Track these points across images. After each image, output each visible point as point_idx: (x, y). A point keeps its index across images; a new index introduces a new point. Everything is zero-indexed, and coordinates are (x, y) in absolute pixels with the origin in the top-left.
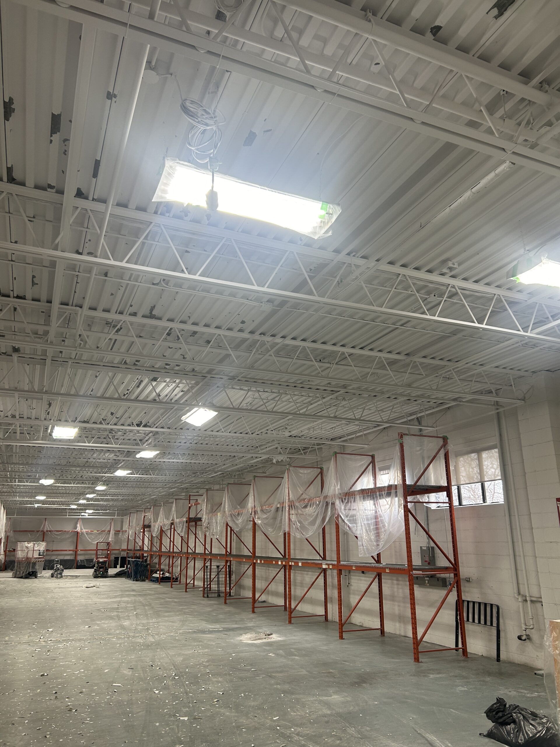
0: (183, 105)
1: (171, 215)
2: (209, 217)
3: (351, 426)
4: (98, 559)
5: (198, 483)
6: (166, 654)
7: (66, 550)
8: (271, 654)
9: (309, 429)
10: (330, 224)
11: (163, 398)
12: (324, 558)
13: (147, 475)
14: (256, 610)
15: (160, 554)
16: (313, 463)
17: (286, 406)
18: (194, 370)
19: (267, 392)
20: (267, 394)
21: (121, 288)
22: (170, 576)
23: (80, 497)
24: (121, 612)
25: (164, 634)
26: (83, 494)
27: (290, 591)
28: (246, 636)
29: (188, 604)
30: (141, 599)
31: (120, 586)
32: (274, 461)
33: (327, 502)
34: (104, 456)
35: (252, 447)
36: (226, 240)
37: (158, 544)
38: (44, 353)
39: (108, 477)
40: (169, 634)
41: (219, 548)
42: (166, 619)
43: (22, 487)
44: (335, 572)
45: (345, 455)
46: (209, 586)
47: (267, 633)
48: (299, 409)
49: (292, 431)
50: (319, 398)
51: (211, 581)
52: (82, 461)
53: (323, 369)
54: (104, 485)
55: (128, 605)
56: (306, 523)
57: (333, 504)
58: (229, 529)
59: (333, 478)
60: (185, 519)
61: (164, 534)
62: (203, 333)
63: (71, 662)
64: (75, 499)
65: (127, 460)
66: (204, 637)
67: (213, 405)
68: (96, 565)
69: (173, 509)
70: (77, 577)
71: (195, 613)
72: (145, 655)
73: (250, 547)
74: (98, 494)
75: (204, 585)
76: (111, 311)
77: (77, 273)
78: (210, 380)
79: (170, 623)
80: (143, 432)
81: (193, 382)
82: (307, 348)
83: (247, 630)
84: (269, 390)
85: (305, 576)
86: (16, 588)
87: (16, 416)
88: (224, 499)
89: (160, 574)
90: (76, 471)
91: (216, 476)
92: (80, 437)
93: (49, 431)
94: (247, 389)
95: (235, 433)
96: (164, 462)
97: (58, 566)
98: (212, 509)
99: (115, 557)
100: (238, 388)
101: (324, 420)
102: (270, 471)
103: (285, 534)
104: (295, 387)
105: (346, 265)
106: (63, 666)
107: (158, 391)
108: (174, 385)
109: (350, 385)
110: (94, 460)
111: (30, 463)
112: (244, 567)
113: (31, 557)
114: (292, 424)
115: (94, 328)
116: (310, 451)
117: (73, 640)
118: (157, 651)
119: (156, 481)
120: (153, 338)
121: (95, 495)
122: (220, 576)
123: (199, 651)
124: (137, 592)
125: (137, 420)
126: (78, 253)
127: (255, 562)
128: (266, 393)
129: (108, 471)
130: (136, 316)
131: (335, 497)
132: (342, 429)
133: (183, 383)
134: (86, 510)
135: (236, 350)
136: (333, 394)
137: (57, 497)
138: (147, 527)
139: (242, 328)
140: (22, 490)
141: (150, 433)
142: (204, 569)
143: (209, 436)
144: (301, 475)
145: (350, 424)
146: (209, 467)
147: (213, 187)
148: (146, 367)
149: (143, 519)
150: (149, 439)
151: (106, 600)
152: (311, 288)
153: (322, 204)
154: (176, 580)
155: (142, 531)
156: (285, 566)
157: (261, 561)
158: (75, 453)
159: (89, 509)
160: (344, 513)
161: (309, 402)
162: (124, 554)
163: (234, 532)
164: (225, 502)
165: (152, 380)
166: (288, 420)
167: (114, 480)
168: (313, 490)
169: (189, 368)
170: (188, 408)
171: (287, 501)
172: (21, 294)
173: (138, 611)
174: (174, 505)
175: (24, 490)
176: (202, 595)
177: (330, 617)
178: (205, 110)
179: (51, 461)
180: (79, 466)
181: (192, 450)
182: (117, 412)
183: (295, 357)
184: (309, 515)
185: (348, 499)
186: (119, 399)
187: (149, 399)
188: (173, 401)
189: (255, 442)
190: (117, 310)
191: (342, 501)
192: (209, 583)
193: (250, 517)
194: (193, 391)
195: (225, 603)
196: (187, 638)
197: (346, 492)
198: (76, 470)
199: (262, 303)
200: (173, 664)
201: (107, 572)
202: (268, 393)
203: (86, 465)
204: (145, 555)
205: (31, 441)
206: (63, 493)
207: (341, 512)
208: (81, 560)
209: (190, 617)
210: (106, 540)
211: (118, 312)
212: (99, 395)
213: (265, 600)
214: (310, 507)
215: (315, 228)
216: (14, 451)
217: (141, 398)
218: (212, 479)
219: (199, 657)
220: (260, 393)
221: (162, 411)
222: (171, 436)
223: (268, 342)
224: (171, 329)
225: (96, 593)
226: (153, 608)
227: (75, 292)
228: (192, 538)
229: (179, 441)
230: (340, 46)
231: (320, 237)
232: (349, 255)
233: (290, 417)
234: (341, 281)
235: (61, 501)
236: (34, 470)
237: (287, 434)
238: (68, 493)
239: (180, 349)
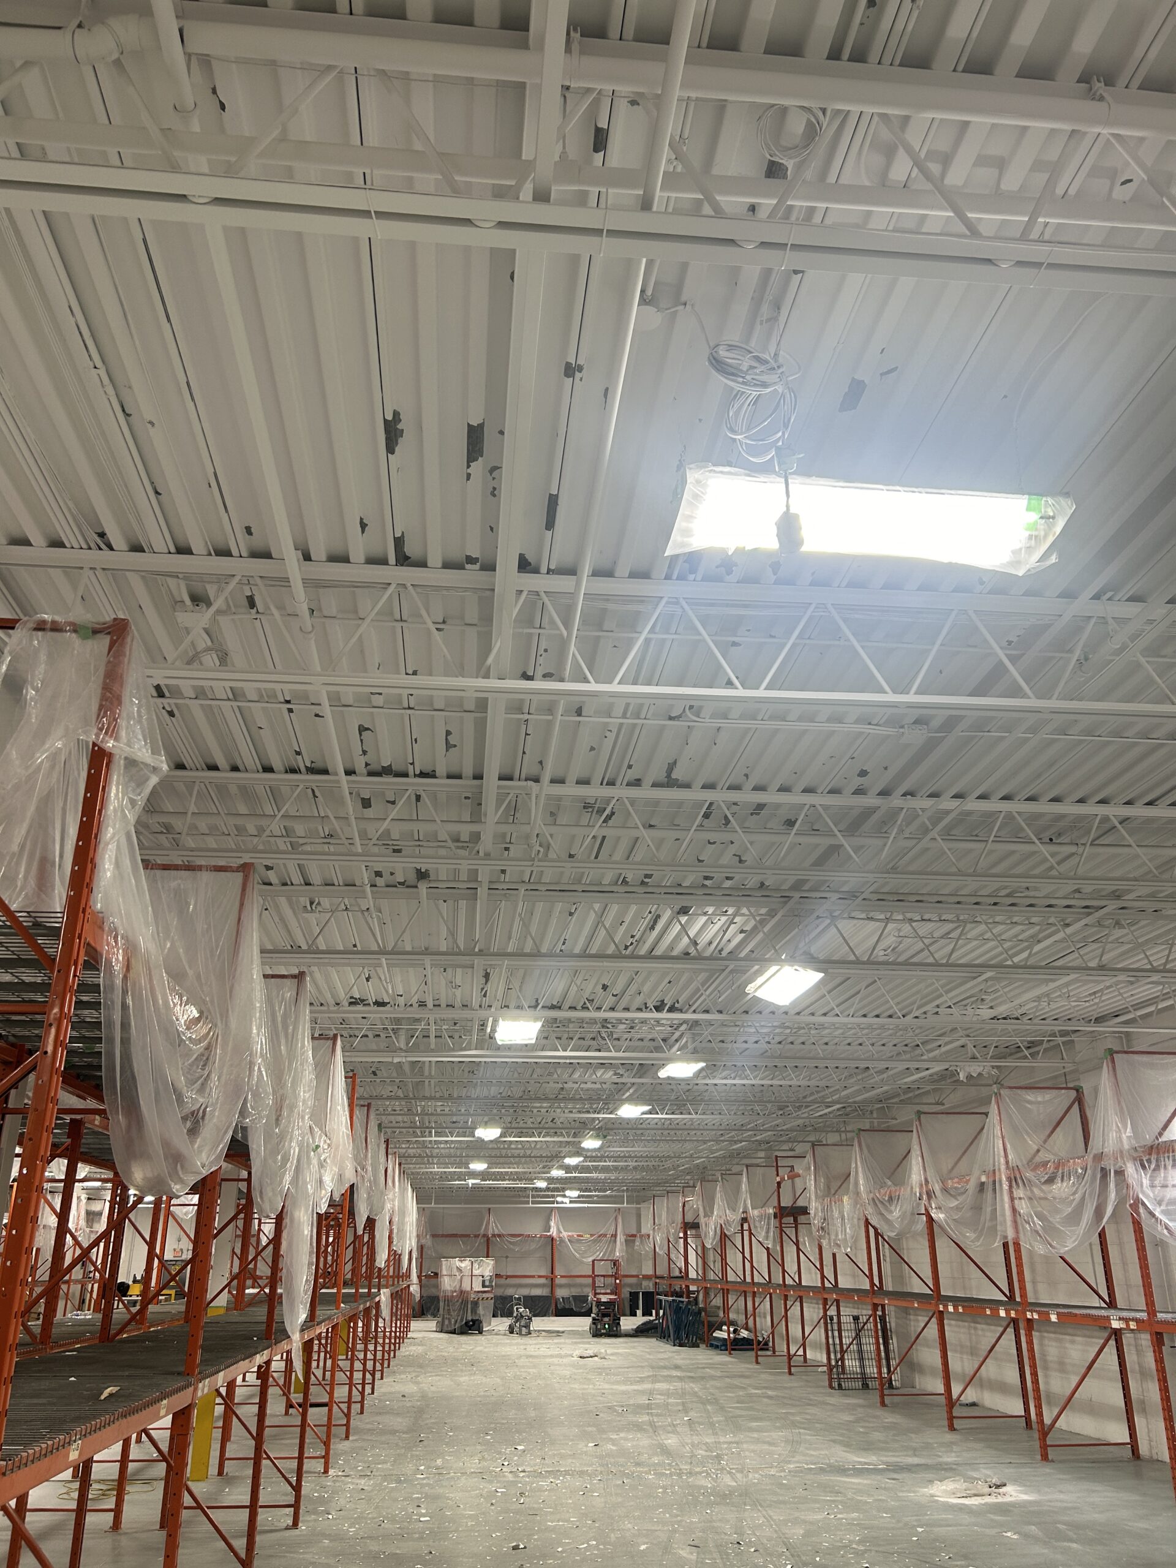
0: (714, 359)
1: (699, 578)
2: (776, 567)
3: (1143, 986)
4: (598, 1296)
5: (791, 1130)
6: (764, 1517)
7: (533, 1277)
8: (1009, 1534)
9: (1038, 999)
10: (1051, 539)
11: (705, 949)
12: (1112, 1304)
13: (681, 1113)
14: (957, 1423)
15: (725, 1287)
16: (1056, 1077)
17: (978, 948)
18: (762, 884)
19: (929, 920)
20: (930, 925)
21: (608, 734)
22: (752, 1336)
23: (551, 1164)
24: (657, 1415)
25: (756, 1470)
26: (556, 1156)
27: (1036, 1382)
28: (944, 1487)
29: (798, 1403)
30: (696, 1387)
31: (648, 1356)
32: (962, 1077)
33: (1102, 1169)
34: (594, 1076)
35: (906, 1045)
36: (816, 608)
37: (718, 1265)
38: (473, 875)
39: (605, 1121)
40: (766, 1471)
41: (854, 1276)
42: (755, 1435)
43: (442, 1146)
44: (1145, 1339)
45: (1136, 1057)
46: (840, 1363)
47: (994, 1481)
48: (1010, 953)
49: (1000, 1004)
50: (1056, 925)
51: (843, 1352)
52: (552, 1087)
53: (1059, 857)
54: (597, 1137)
55: (670, 1401)
56: (1056, 1220)
57: (1120, 1173)
58: (872, 1231)
59: (1111, 1112)
60: (771, 1211)
61: (728, 1243)
62: (778, 806)
63: (568, 1521)
64: (544, 1167)
65: (639, 1084)
66: (845, 1482)
67: (813, 958)
68: (595, 1310)
69: (744, 1187)
70: (558, 1333)
71: (817, 1425)
72: (720, 1516)
73: (927, 1273)
74: (586, 1157)
75: (829, 1358)
76: (592, 782)
77: (526, 717)
78: (800, 903)
79: (766, 1447)
80: (669, 1023)
81: (763, 911)
82: (1016, 815)
83: (944, 1471)
84: (935, 917)
85: (1068, 1345)
86: (446, 1354)
87: (427, 1003)
88: (853, 1165)
89: (729, 1332)
90: (542, 1110)
91: (830, 1113)
92: (547, 1038)
93: (489, 1030)
94: (882, 916)
95: (865, 1016)
96: (716, 1085)
97: (521, 1310)
98: (829, 1188)
99: (630, 1293)
100: (863, 916)
101: (1073, 976)
102: (952, 1100)
103: (1005, 1245)
104: (995, 904)
105: (1093, 621)
106: (553, 1529)
107: (692, 933)
108: (724, 919)
109: (1129, 891)
110: (576, 1086)
111: (455, 1096)
112: (918, 1321)
113: (469, 1289)
114: (996, 991)
115: (563, 819)
116: (1045, 1050)
117: (567, 1473)
118: (745, 1510)
119: (701, 1127)
120: (674, 826)
121: (582, 1159)
122: (863, 1341)
123: (839, 1516)
124: (683, 1371)
125: (654, 997)
126: (526, 677)
127: (941, 1309)
128: (928, 923)
129: (604, 1108)
130: (640, 785)
131: (1122, 1157)
132: (1121, 994)
133: (743, 915)
134: (564, 1190)
135: (853, 835)
136: (1089, 914)
137: (509, 1164)
138: (691, 1226)
139: (861, 787)
140: (442, 1151)
141: (682, 1024)
142: (826, 1324)
143: (807, 1025)
144: (1029, 1106)
145: (1138, 981)
146: (812, 1094)
147: (788, 506)
148: (665, 886)
149: (681, 1210)
150: (681, 1036)
151: (623, 1388)
152: (1015, 681)
153: (1029, 499)
154: (764, 1346)
155: (681, 1235)
156: (1015, 1321)
157: (956, 1308)
158: (538, 1071)
159: (571, 1189)
160: (1151, 1195)
161: (1032, 937)
162: (648, 1286)
163: (884, 1239)
164: (857, 1172)
165: (678, 913)
166: (986, 980)
167: (616, 1126)
168: (1066, 1140)
169: (752, 881)
170: (756, 967)
171: (1003, 1167)
172: (428, 769)
173: (693, 1414)
174: (745, 1179)
175: (447, 1151)
176: (827, 1383)
177: (1143, 1449)
178: (757, 358)
179: (494, 1091)
180: (547, 1099)
181: (773, 1057)
182: (614, 983)
183: (992, 838)
184: (1063, 1200)
185: (1157, 1161)
186: (617, 956)
187: (675, 953)
188: (724, 954)
189: (911, 1034)
190: (603, 779)
191: (1143, 1167)
192: (839, 1356)
193: (919, 1205)
194: (766, 930)
195: (883, 1404)
196: (807, 1482)
197: (1149, 1143)
198: (541, 1107)
199: (902, 727)
200: (785, 1544)
201: (619, 1324)
202: (933, 924)
203: (560, 1097)
204: (693, 1288)
205: (457, 1051)
206: (519, 1156)
207: (1143, 1193)
208: (563, 1298)
209: (809, 1435)
210: (610, 1255)
211: (605, 783)
212: (577, 951)
213: (975, 1400)
214: (1062, 1180)
215: (1015, 552)
216: (426, 1073)
217: (658, 952)
218: (820, 1120)
219: (841, 1530)
220: (914, 924)
221: (702, 976)
222: (725, 1029)
223: (923, 810)
224: (711, 804)
225: (600, 1370)
226: (722, 1408)
227: (524, 753)
228: (790, 1251)
229: (744, 1039)
230: (1038, 165)
231: (1029, 570)
232: (1099, 599)
233: (989, 974)
234: (1086, 659)
235: (516, 1173)
236: (463, 1110)
237: (986, 1013)
238: (530, 1157)
239: (732, 843)
